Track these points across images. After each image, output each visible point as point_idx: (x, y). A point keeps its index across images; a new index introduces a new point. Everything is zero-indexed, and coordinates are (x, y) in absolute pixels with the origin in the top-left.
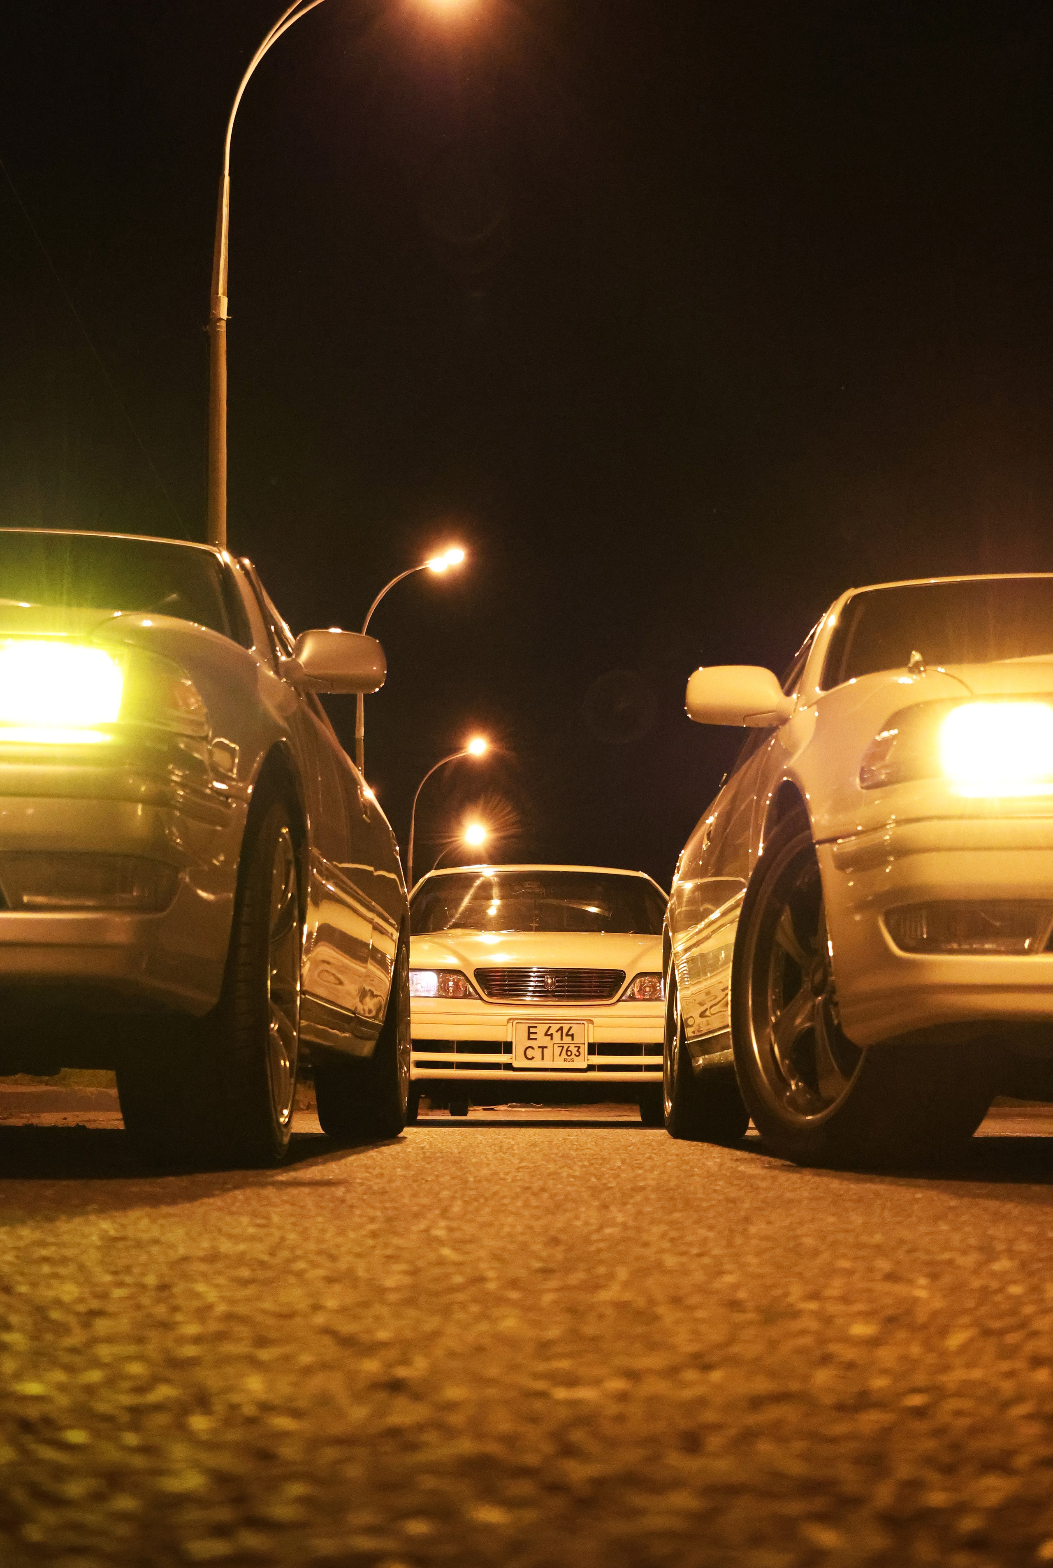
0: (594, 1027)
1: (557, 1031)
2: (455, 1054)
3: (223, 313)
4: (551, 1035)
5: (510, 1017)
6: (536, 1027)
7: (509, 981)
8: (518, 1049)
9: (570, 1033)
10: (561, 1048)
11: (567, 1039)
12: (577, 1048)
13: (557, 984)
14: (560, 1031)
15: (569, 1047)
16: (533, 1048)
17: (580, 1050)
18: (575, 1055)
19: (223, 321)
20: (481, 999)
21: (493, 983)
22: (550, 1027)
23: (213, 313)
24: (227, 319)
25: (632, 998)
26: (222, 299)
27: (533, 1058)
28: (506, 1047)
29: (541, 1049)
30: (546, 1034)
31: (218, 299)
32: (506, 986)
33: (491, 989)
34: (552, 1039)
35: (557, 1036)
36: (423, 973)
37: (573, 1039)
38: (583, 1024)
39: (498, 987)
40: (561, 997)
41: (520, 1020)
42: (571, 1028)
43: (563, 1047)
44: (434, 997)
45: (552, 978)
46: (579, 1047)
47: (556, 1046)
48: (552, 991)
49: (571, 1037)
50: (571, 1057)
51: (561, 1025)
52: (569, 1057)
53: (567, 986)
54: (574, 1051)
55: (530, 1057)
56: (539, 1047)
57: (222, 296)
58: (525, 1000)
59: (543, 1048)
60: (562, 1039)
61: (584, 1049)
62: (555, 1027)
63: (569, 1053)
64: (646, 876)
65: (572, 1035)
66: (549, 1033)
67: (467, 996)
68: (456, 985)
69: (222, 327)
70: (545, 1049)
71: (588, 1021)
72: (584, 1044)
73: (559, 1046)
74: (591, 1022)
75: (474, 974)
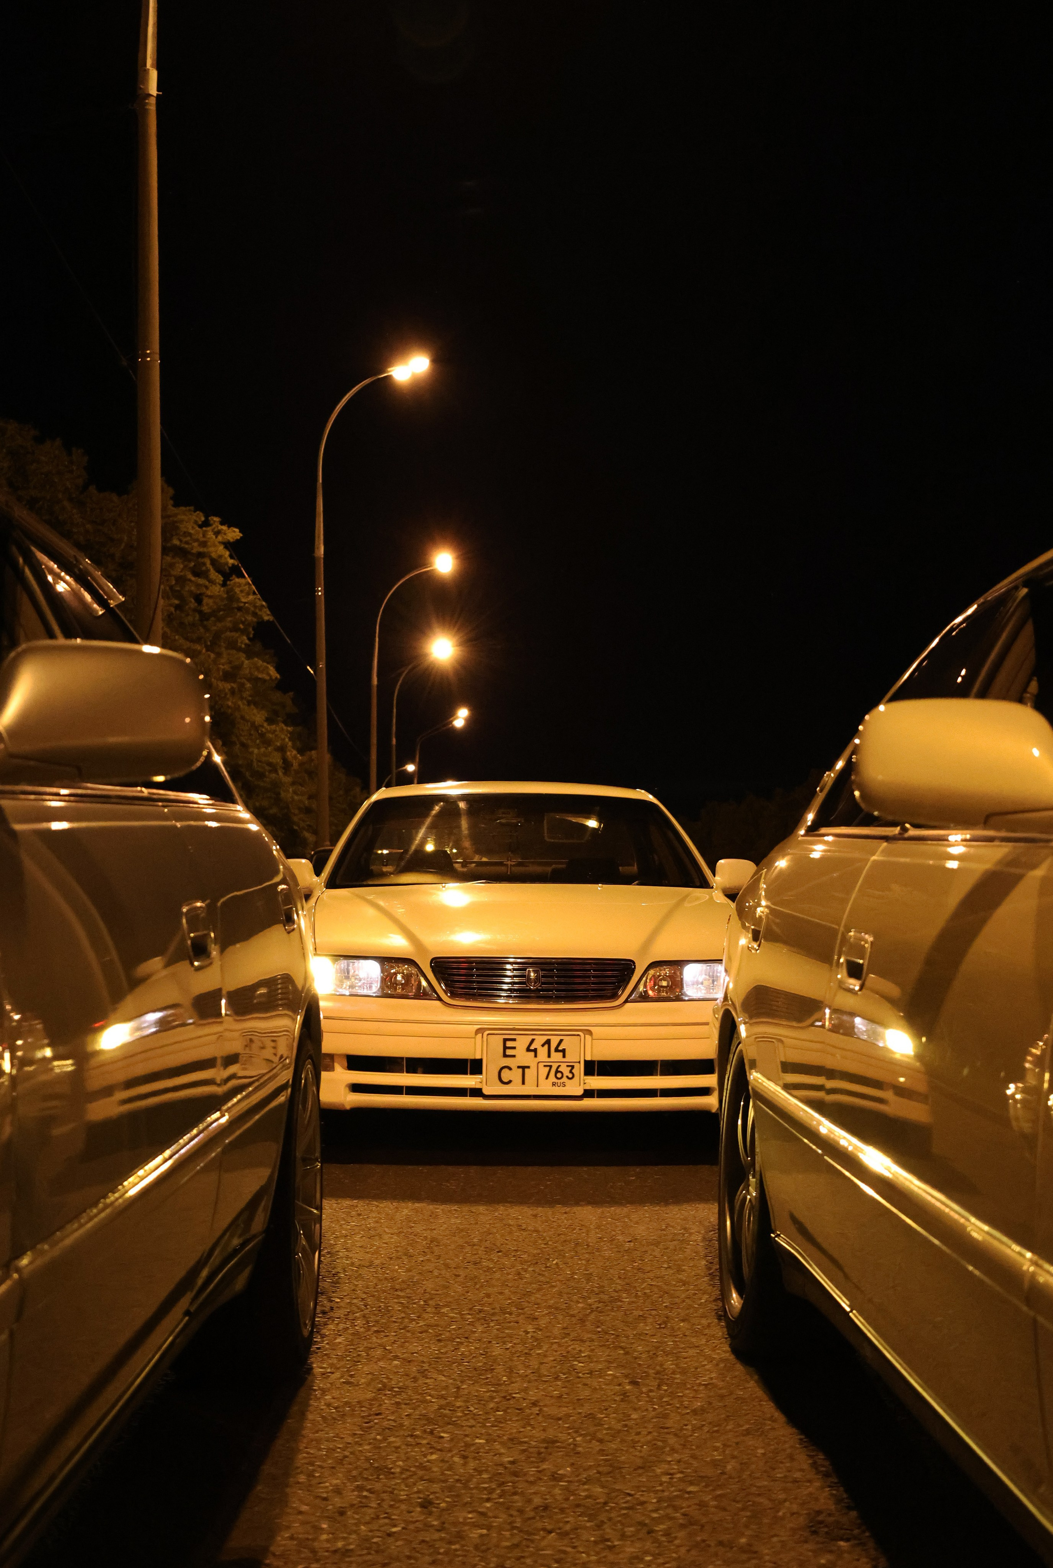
0: (592, 1039)
1: (543, 1045)
2: (405, 1074)
3: (153, 89)
4: (535, 1051)
5: (479, 1027)
6: (514, 1040)
7: (478, 976)
8: (490, 1068)
9: (560, 1048)
10: (548, 1068)
11: (556, 1057)
12: (570, 1068)
13: (543, 980)
14: (546, 1046)
15: (559, 1066)
16: (510, 1069)
17: (573, 1071)
18: (567, 1077)
19: (152, 98)
20: (439, 999)
21: (456, 978)
22: (533, 1040)
23: (141, 88)
24: (157, 94)
25: (644, 998)
26: (151, 72)
27: (510, 1082)
28: (475, 1067)
29: (521, 1070)
30: (528, 1050)
31: (146, 72)
32: (474, 982)
33: (454, 987)
34: (536, 1056)
35: (543, 1052)
36: (362, 962)
37: (564, 1056)
38: (578, 1035)
39: (462, 985)
40: (547, 999)
41: (492, 1030)
42: (561, 1041)
43: (551, 1067)
44: (377, 997)
45: (535, 971)
46: (573, 1067)
47: (541, 1065)
48: (538, 990)
49: (561, 1054)
50: (562, 1081)
51: (549, 1037)
52: (559, 1081)
53: (557, 983)
54: (566, 1071)
55: (505, 1080)
56: (519, 1067)
57: (151, 69)
58: (498, 1003)
59: (523, 1068)
60: (549, 1056)
61: (580, 1069)
62: (540, 1040)
63: (559, 1075)
64: (650, 798)
65: (564, 1051)
66: (532, 1048)
67: (421, 995)
68: (407, 977)
69: (152, 106)
70: (526, 1070)
71: (585, 1032)
72: (579, 1062)
73: (545, 1066)
74: (590, 1032)
75: (431, 966)
